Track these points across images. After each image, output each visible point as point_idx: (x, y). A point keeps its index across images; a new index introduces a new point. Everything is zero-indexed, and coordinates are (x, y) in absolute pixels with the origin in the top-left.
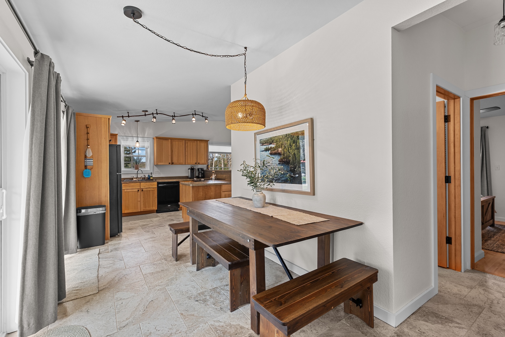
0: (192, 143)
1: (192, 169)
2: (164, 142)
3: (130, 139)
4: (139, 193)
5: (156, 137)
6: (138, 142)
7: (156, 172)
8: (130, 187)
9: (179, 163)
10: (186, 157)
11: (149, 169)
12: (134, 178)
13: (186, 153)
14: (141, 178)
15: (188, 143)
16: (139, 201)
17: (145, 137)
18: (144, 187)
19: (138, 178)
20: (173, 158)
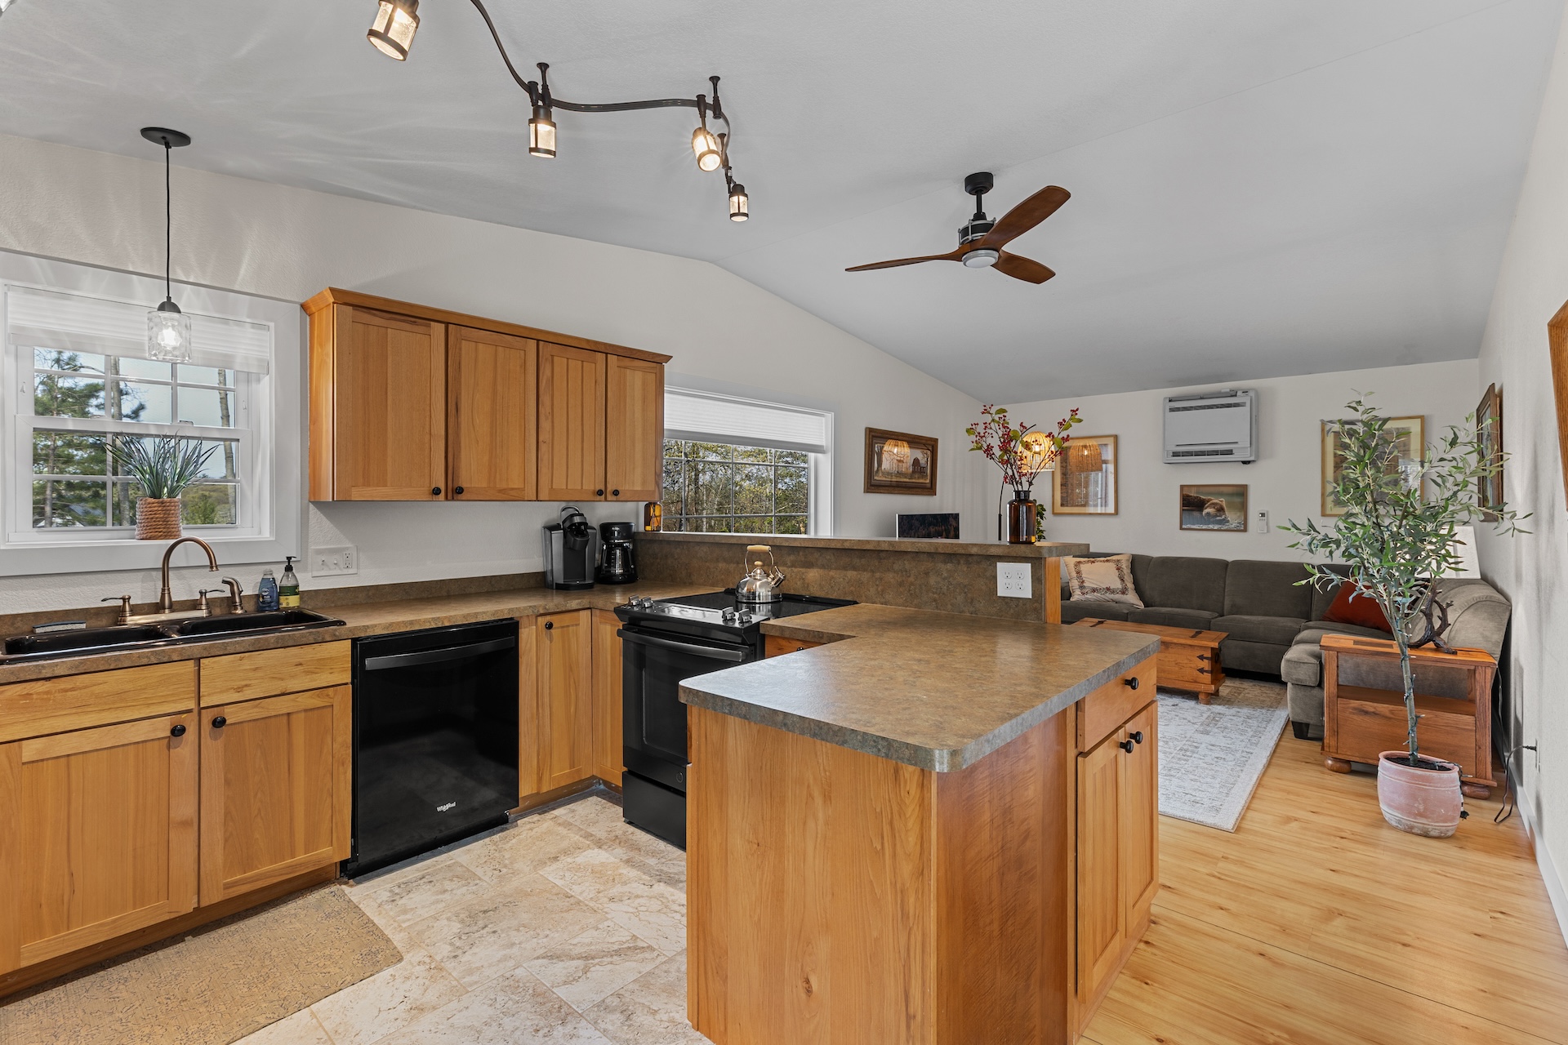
0: (575, 365)
1: (573, 530)
2: (400, 336)
3: (91, 285)
4: (186, 748)
5: (332, 290)
6: (175, 309)
7: (319, 552)
8: (81, 707)
9: (500, 491)
10: (543, 448)
11: (266, 534)
12: (136, 610)
13: (545, 425)
14: (194, 605)
15: (556, 359)
16: (185, 824)
17: (237, 288)
18: (239, 690)
19: (174, 607)
20: (456, 456)
